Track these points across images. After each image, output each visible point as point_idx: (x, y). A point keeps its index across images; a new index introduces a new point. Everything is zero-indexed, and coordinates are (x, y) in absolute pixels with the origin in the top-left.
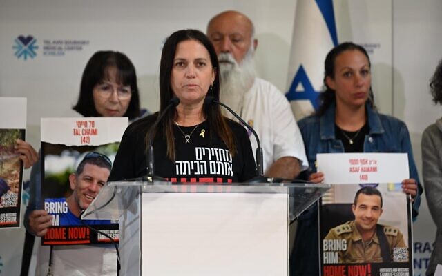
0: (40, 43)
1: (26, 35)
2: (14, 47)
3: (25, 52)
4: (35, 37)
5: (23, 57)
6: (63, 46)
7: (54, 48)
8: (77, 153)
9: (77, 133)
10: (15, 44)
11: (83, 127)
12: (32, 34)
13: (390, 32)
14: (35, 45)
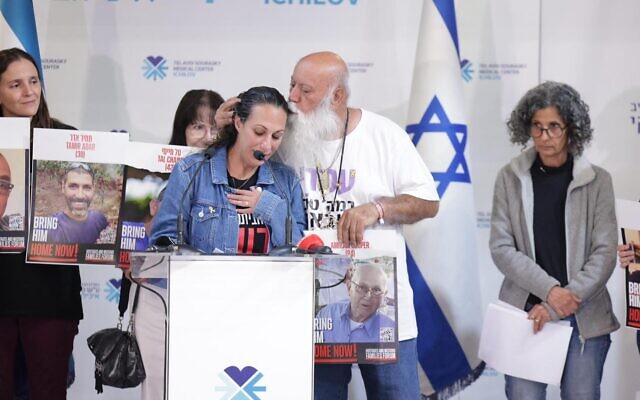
0: (169, 63)
1: (155, 56)
2: (144, 68)
3: (155, 73)
4: (165, 57)
5: (152, 78)
6: (194, 66)
7: (184, 69)
8: (160, 179)
9: (161, 159)
10: (145, 65)
11: (168, 154)
12: (161, 55)
13: (537, 47)
14: (165, 65)
